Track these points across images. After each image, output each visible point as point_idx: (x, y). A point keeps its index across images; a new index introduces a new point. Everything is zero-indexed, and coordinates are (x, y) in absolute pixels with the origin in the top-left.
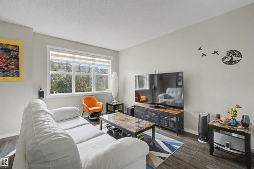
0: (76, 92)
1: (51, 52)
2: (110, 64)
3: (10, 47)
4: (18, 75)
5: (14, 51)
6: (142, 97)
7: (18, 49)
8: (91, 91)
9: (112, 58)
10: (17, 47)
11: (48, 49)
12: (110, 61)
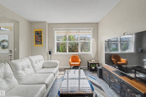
0: (69, 52)
1: (56, 32)
2: (91, 34)
3: (39, 32)
4: (41, 43)
5: (40, 33)
6: (122, 59)
7: (41, 32)
8: (78, 52)
9: (92, 29)
10: (41, 31)
11: (54, 30)
12: (91, 31)
